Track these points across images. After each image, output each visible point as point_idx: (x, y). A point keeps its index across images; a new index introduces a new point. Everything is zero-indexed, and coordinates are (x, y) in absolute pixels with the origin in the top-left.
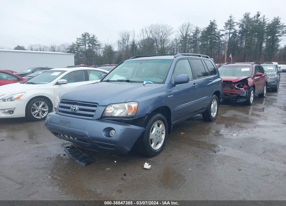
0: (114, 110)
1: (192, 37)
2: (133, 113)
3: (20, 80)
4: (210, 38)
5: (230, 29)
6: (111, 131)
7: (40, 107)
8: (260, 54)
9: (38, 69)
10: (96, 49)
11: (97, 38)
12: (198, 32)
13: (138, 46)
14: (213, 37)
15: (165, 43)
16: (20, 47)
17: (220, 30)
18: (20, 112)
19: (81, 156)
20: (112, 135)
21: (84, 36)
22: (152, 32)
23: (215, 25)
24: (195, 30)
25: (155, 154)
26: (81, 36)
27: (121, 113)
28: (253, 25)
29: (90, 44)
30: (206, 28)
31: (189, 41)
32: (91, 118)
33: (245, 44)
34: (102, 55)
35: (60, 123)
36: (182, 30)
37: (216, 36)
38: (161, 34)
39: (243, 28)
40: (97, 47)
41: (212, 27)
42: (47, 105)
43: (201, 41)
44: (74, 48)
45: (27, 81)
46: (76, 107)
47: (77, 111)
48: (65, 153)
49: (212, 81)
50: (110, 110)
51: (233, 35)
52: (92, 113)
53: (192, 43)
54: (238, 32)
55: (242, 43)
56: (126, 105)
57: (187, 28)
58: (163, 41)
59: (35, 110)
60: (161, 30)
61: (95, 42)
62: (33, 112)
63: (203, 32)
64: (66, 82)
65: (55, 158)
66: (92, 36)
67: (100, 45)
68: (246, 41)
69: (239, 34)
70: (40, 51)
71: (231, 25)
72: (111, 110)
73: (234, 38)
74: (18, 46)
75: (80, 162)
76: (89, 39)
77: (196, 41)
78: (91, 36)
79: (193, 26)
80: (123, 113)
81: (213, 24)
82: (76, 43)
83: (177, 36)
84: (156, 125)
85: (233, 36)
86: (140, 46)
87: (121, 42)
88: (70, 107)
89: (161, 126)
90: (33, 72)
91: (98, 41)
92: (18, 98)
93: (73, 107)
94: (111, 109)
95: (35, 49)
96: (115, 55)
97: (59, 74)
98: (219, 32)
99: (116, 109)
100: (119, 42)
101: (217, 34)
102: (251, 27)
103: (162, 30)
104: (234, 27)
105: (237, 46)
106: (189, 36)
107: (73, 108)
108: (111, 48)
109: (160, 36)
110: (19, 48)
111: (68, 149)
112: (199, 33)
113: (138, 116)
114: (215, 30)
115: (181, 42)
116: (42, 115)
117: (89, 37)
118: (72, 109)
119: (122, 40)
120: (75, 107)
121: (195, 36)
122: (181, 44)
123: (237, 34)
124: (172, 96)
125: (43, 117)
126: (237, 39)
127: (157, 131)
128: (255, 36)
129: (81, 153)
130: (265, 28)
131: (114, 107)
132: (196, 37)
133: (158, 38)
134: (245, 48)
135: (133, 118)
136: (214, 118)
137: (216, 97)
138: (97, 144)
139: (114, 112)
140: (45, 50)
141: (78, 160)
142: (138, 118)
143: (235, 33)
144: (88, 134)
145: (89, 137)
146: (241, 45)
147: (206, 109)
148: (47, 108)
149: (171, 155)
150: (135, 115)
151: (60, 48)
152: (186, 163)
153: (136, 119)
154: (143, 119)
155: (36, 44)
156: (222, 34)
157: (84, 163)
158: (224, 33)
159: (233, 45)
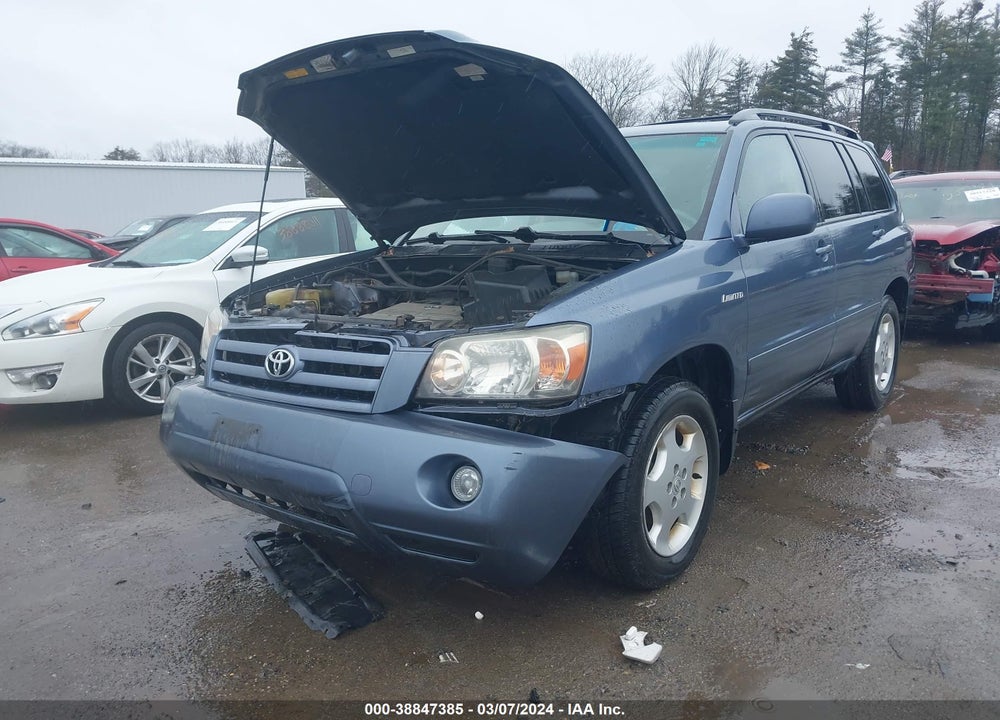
0: (472, 367)
1: (724, 99)
2: (566, 382)
3: (97, 257)
5: (865, 63)
6: (458, 476)
7: (163, 357)
8: (980, 153)
12: (745, 77)
14: (800, 93)
15: (626, 121)
16: (122, 152)
17: (827, 70)
18: (83, 380)
19: (319, 583)
20: (464, 490)
23: (808, 49)
24: (734, 72)
25: (673, 571)
27: (502, 383)
28: (954, 45)
30: (776, 64)
32: (364, 407)
33: (923, 115)
35: (215, 431)
36: (686, 72)
37: (813, 92)
38: (609, 91)
39: (914, 58)
41: (797, 57)
42: (189, 349)
45: (115, 258)
46: (291, 356)
47: (293, 373)
48: (248, 566)
49: (881, 235)
50: (449, 369)
51: (876, 86)
52: (368, 384)
54: (897, 73)
55: (909, 113)
56: (531, 342)
57: (703, 67)
58: (617, 117)
59: (143, 371)
60: (609, 77)
62: (133, 377)
63: (763, 78)
64: (264, 257)
65: (201, 589)
68: (927, 104)
69: (899, 79)
70: (191, 161)
71: (867, 46)
72: (456, 367)
73: (881, 94)
74: (117, 149)
75: (314, 618)
80: (515, 381)
81: (803, 47)
83: (667, 97)
84: (670, 438)
85: (876, 89)
88: (265, 357)
89: (689, 440)
90: (160, 229)
92: (74, 322)
93: (274, 356)
94: (453, 362)
95: (173, 158)
97: (234, 224)
98: (825, 77)
99: (480, 361)
101: (815, 83)
102: (944, 55)
103: (615, 74)
104: (882, 56)
105: (891, 127)
106: (713, 96)
107: (275, 361)
109: (608, 96)
110: (119, 157)
111: (263, 543)
112: (748, 82)
113: (589, 396)
114: (810, 69)
118: (271, 364)
120: (286, 356)
121: (733, 94)
123: (893, 80)
124: (740, 295)
126: (891, 98)
127: (677, 466)
128: (961, 86)
129: (320, 565)
131: (470, 353)
132: (738, 97)
134: (922, 134)
135: (564, 405)
136: (884, 394)
137: (893, 307)
138: (389, 539)
139: (472, 375)
140: (205, 160)
141: (304, 602)
142: (591, 406)
143: (885, 77)
144: (344, 488)
145: (352, 506)
146: (906, 122)
147: (854, 358)
148: (190, 361)
149: (743, 580)
150: (575, 393)
151: (256, 151)
152: (830, 629)
153: (580, 409)
154: (615, 412)
155: (177, 142)
156: (834, 84)
157: (331, 621)
158: (841, 77)
159: (875, 122)
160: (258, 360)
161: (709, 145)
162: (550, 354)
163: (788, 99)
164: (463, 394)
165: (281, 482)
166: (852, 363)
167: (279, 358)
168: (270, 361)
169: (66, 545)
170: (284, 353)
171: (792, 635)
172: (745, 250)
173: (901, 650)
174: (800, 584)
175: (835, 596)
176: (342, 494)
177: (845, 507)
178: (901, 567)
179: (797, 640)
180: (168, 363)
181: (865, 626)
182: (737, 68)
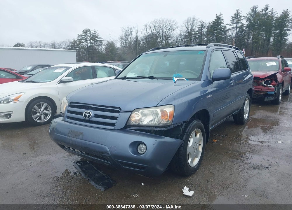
0: (142, 116)
1: (197, 32)
2: (168, 121)
3: (19, 78)
4: (216, 33)
5: (237, 23)
6: (139, 146)
7: (42, 109)
8: (268, 49)
9: (39, 67)
10: (98, 46)
11: (98, 34)
12: (203, 26)
13: (141, 42)
14: (219, 31)
15: (169, 38)
16: (19, 44)
17: (226, 25)
18: (19, 116)
19: (97, 175)
20: (141, 150)
21: (85, 32)
22: (156, 27)
23: (221, 19)
24: (200, 25)
25: (194, 171)
26: (82, 32)
27: (150, 121)
28: (261, 19)
29: (91, 40)
30: (212, 23)
31: (194, 36)
32: (112, 128)
33: (253, 38)
34: (104, 51)
35: (69, 134)
36: (187, 25)
37: (222, 31)
38: (165, 29)
39: (250, 22)
40: (99, 43)
41: (218, 21)
42: (50, 107)
43: (207, 37)
44: (76, 45)
46: (91, 113)
48: (76, 171)
49: (246, 77)
50: (136, 117)
51: (240, 30)
52: (113, 121)
53: (197, 38)
54: (246, 26)
55: (249, 38)
56: (159, 110)
57: (192, 23)
58: (167, 37)
59: (36, 113)
60: (165, 26)
61: (96, 38)
62: (33, 115)
63: (208, 27)
64: (72, 80)
66: (94, 32)
67: (102, 41)
68: (254, 35)
69: (246, 28)
70: (40, 48)
71: (237, 19)
72: (138, 117)
73: (241, 32)
75: (97, 185)
76: (90, 35)
77: (201, 36)
78: (92, 32)
79: (198, 21)
81: (220, 18)
82: (77, 40)
83: (181, 31)
84: (194, 135)
86: (143, 42)
87: (124, 37)
89: (198, 135)
90: (33, 69)
91: (99, 37)
92: (16, 99)
93: (86, 113)
94: (138, 115)
95: (35, 46)
96: (118, 52)
97: (62, 70)
98: (225, 27)
99: (144, 115)
100: (121, 38)
101: (223, 29)
102: (258, 21)
104: (241, 21)
105: (243, 41)
106: (194, 31)
107: (86, 114)
108: (113, 44)
109: (164, 31)
110: (18, 46)
112: (204, 28)
113: (174, 125)
114: (222, 25)
115: (186, 38)
116: (45, 118)
117: (90, 33)
118: (85, 115)
119: (125, 36)
120: (89, 113)
122: (185, 40)
123: (244, 28)
124: (211, 96)
125: (45, 121)
126: (244, 33)
127: (195, 142)
128: (263, 30)
129: (96, 170)
130: (273, 22)
131: (142, 113)
132: (201, 32)
133: (162, 34)
134: (252, 44)
135: (167, 127)
136: (247, 120)
137: (249, 96)
138: (120, 164)
139: (142, 119)
140: (45, 47)
141: (93, 181)
142: (175, 127)
143: (242, 28)
144: (108, 150)
145: (110, 155)
146: (248, 40)
147: (239, 110)
148: (50, 110)
149: (213, 173)
150: (171, 124)
151: (61, 45)
152: (237, 186)
153: (172, 128)
154: (180, 129)
155: (36, 41)
156: (228, 29)
157: (102, 186)
158: (230, 27)
159: (239, 40)
160: (81, 114)
161: (201, 54)
162: (164, 113)
163: (215, 33)
164: (140, 124)
165: (90, 148)
166: (238, 112)
167: (87, 114)
168: (84, 114)
169: (21, 165)
170: (89, 112)
171: (227, 188)
172: (212, 83)
173: (256, 191)
174: (228, 174)
175: (237, 177)
176: (108, 152)
177: (238, 152)
178: (254, 169)
179: (229, 189)
180: (43, 111)
181: (246, 185)
182: (201, 24)
